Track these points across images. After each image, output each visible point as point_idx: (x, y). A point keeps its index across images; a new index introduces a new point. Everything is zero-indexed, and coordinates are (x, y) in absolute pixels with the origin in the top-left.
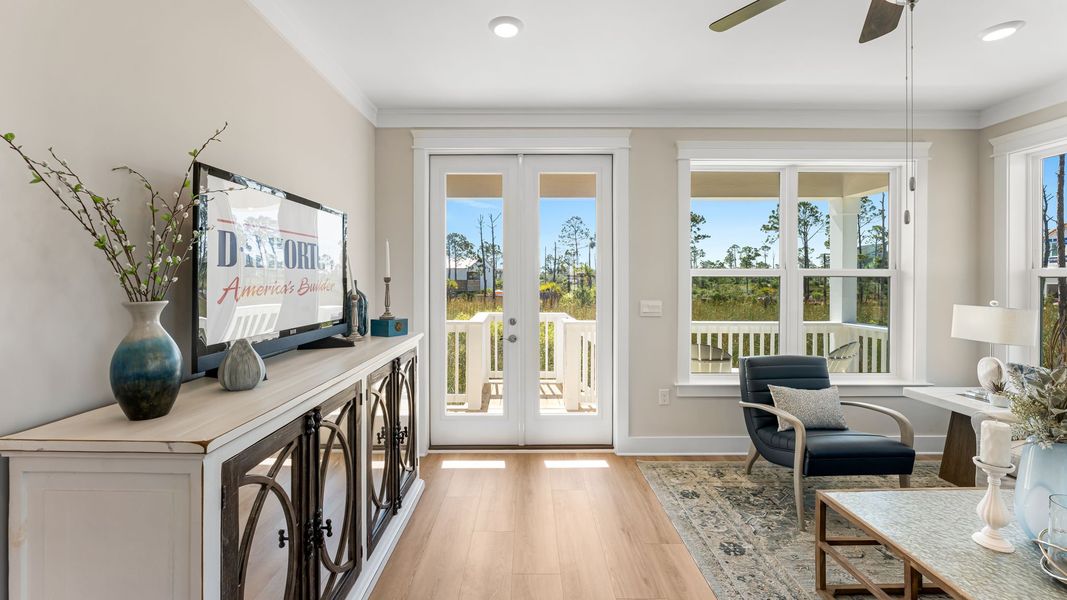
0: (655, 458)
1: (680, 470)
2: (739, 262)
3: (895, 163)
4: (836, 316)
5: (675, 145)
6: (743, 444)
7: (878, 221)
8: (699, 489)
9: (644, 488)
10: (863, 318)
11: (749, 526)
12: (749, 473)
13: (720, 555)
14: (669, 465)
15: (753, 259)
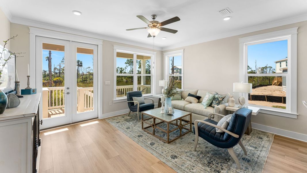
0: (109, 118)
1: (115, 119)
2: (119, 71)
3: (152, 55)
4: (142, 84)
5: (113, 46)
6: (128, 110)
7: (148, 63)
8: (120, 121)
9: (108, 124)
10: (147, 84)
11: (130, 124)
12: (129, 116)
13: (126, 130)
14: (113, 118)
15: (123, 71)
